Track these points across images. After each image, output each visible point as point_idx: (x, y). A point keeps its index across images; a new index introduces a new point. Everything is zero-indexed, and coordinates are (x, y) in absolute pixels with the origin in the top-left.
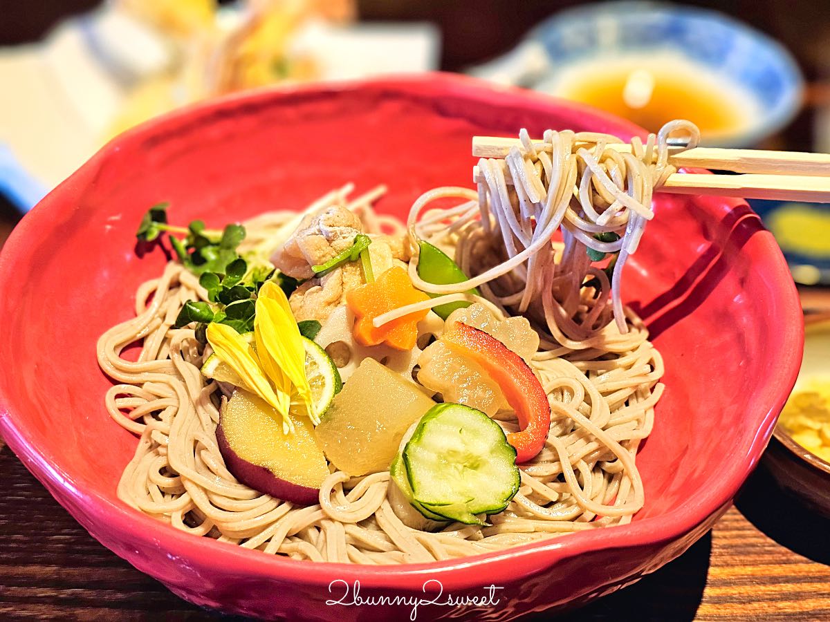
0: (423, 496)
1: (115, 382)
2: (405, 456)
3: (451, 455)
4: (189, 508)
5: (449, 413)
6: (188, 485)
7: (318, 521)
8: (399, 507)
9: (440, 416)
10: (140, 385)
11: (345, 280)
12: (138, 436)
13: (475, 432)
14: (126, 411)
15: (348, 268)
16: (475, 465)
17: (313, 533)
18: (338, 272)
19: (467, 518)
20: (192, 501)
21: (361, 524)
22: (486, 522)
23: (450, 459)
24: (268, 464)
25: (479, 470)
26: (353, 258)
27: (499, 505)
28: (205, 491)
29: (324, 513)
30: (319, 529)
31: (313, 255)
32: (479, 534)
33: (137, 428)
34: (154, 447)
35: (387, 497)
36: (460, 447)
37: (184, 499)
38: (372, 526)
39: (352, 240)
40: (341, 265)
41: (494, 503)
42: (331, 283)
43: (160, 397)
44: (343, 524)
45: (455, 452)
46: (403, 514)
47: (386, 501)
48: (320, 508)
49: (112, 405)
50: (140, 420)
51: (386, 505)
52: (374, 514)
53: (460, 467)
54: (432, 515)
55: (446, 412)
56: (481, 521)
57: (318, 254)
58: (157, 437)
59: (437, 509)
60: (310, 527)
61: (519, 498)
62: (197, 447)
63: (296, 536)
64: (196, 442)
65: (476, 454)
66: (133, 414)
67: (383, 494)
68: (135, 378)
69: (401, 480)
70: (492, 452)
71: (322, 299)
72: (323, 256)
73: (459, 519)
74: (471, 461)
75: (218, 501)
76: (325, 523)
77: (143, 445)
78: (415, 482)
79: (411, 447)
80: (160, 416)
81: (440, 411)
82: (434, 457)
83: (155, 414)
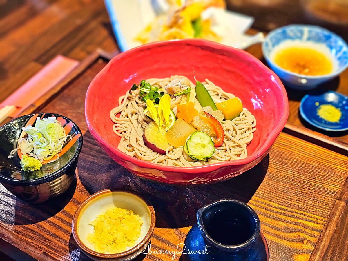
0: (191, 154)
1: (115, 123)
2: (187, 144)
3: (198, 144)
4: (135, 155)
5: (198, 134)
6: (135, 149)
7: (166, 159)
8: (185, 156)
9: (196, 134)
10: (121, 124)
11: (182, 98)
12: (121, 137)
13: (204, 139)
14: (117, 131)
15: (184, 96)
16: (204, 146)
17: (164, 162)
18: (181, 96)
19: (201, 159)
20: (135, 153)
21: (176, 160)
22: (207, 160)
23: (198, 145)
24: (154, 144)
25: (205, 148)
26: (186, 94)
27: (210, 156)
28: (139, 150)
29: (167, 157)
30: (166, 161)
31: (176, 91)
32: (204, 163)
33: (120, 135)
34: (125, 140)
35: (182, 154)
36: (201, 142)
37: (134, 152)
38: (178, 160)
39: (186, 89)
40: (182, 95)
41: (208, 156)
42: (178, 99)
43: (126, 128)
44: (172, 159)
45: (199, 143)
46: (187, 158)
47: (182, 155)
48: (166, 156)
49: (114, 129)
50: (121, 133)
51: (182, 156)
52: (179, 158)
53: (201, 147)
54: (193, 158)
55: (197, 133)
56: (205, 160)
57: (177, 91)
58: (126, 137)
59: (194, 157)
60: (163, 160)
61: (214, 155)
62: (137, 140)
63: (160, 162)
64: (137, 139)
65: (204, 144)
66: (119, 132)
67: (181, 153)
68: (120, 122)
69: (186, 150)
70: (208, 143)
71: (175, 103)
72: (178, 92)
73: (200, 159)
74: (203, 145)
75: (142, 153)
76: (167, 159)
77: (122, 139)
78: (189, 150)
79: (188, 142)
80: (126, 132)
81: (196, 133)
82: (194, 144)
83: (125, 132)
